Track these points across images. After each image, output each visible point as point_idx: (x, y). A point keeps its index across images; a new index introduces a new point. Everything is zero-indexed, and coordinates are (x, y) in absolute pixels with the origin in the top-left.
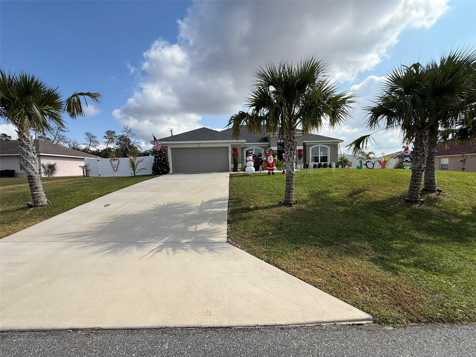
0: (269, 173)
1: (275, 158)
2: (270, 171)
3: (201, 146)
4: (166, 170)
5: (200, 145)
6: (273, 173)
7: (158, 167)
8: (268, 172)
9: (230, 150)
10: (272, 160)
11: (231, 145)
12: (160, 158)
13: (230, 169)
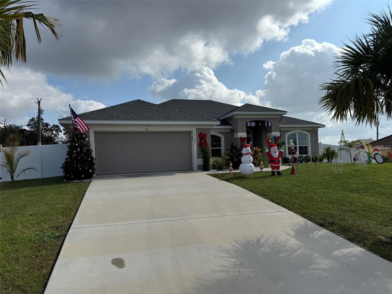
0: (273, 173)
1: (281, 150)
2: (274, 170)
3: (150, 129)
4: (92, 171)
5: (149, 127)
6: (279, 173)
7: (77, 165)
8: (271, 170)
9: (195, 137)
10: (277, 154)
11: (197, 129)
12: (81, 149)
13: (195, 167)
